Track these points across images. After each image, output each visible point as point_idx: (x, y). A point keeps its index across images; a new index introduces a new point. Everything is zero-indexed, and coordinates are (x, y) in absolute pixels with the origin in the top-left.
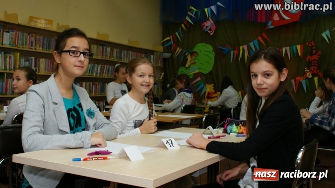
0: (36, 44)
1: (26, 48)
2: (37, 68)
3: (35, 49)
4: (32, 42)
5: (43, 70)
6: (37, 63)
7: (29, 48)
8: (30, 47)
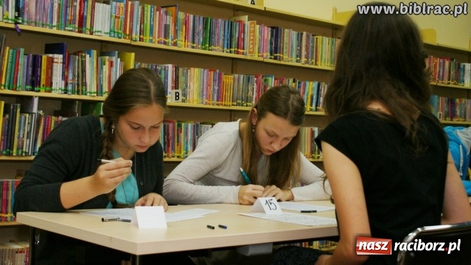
0: (176, 31)
1: (151, 41)
2: (180, 91)
3: (175, 44)
4: (167, 27)
5: (196, 97)
6: (181, 79)
7: (159, 42)
8: (162, 39)
